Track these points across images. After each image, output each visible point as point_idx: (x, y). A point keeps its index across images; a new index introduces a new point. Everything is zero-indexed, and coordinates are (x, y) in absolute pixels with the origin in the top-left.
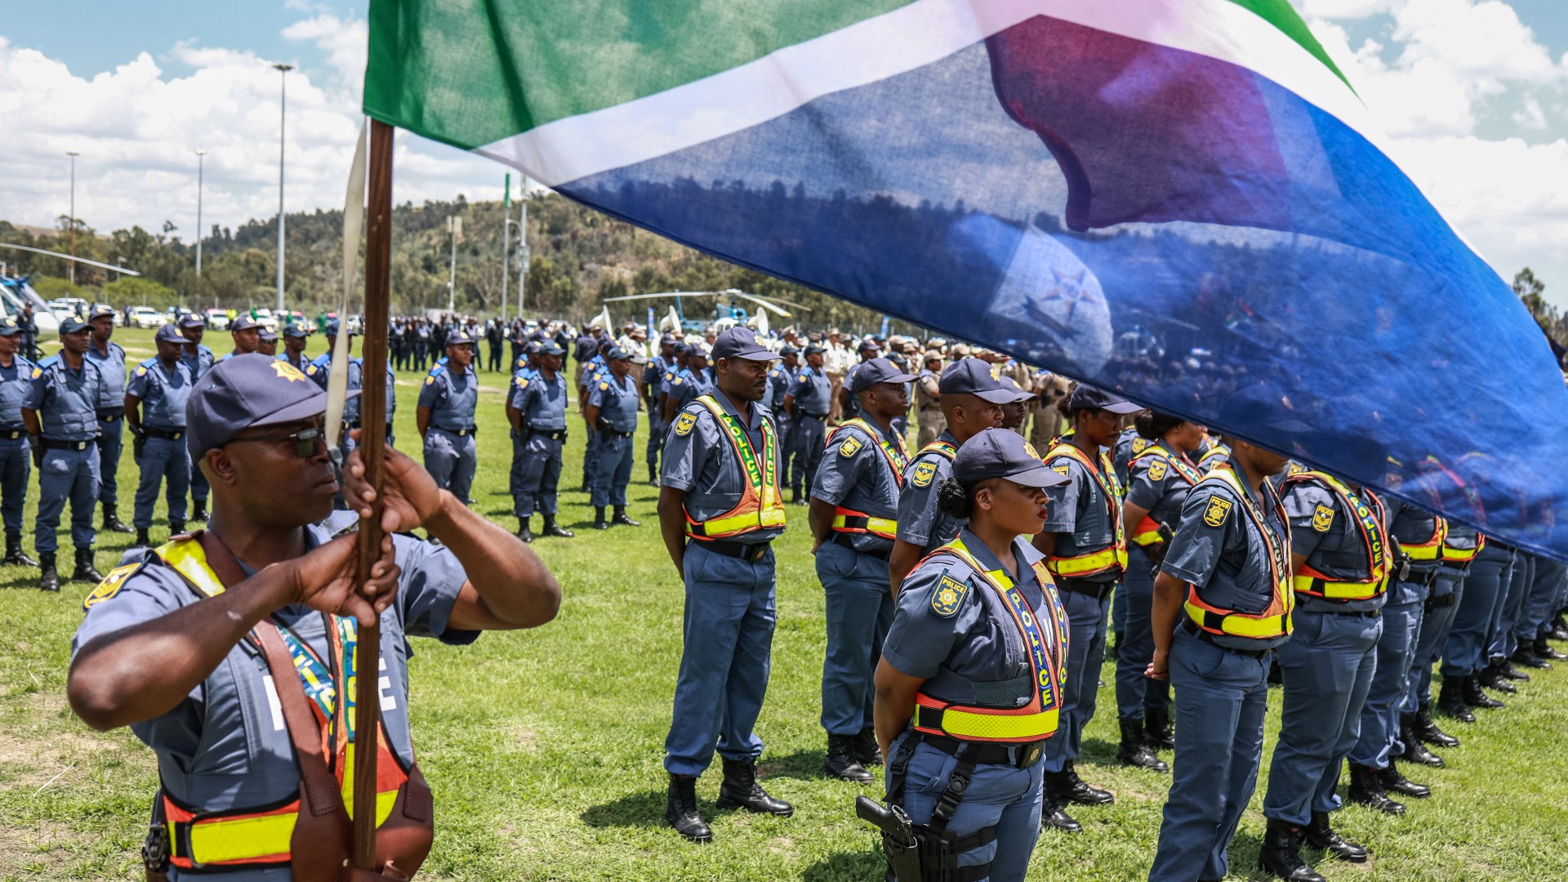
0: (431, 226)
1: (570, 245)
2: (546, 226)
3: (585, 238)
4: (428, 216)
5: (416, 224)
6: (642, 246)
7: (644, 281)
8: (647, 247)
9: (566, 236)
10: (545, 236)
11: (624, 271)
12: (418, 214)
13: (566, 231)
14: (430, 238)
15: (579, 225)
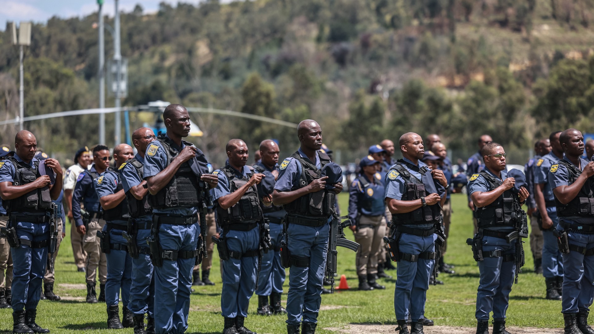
0: (165, 40)
1: (359, 57)
2: (327, 30)
3: (381, 46)
4: (163, 25)
5: (146, 38)
6: (464, 51)
8: (472, 53)
9: (352, 45)
10: (324, 46)
12: (149, 23)
13: (355, 35)
14: (163, 58)
15: (374, 26)
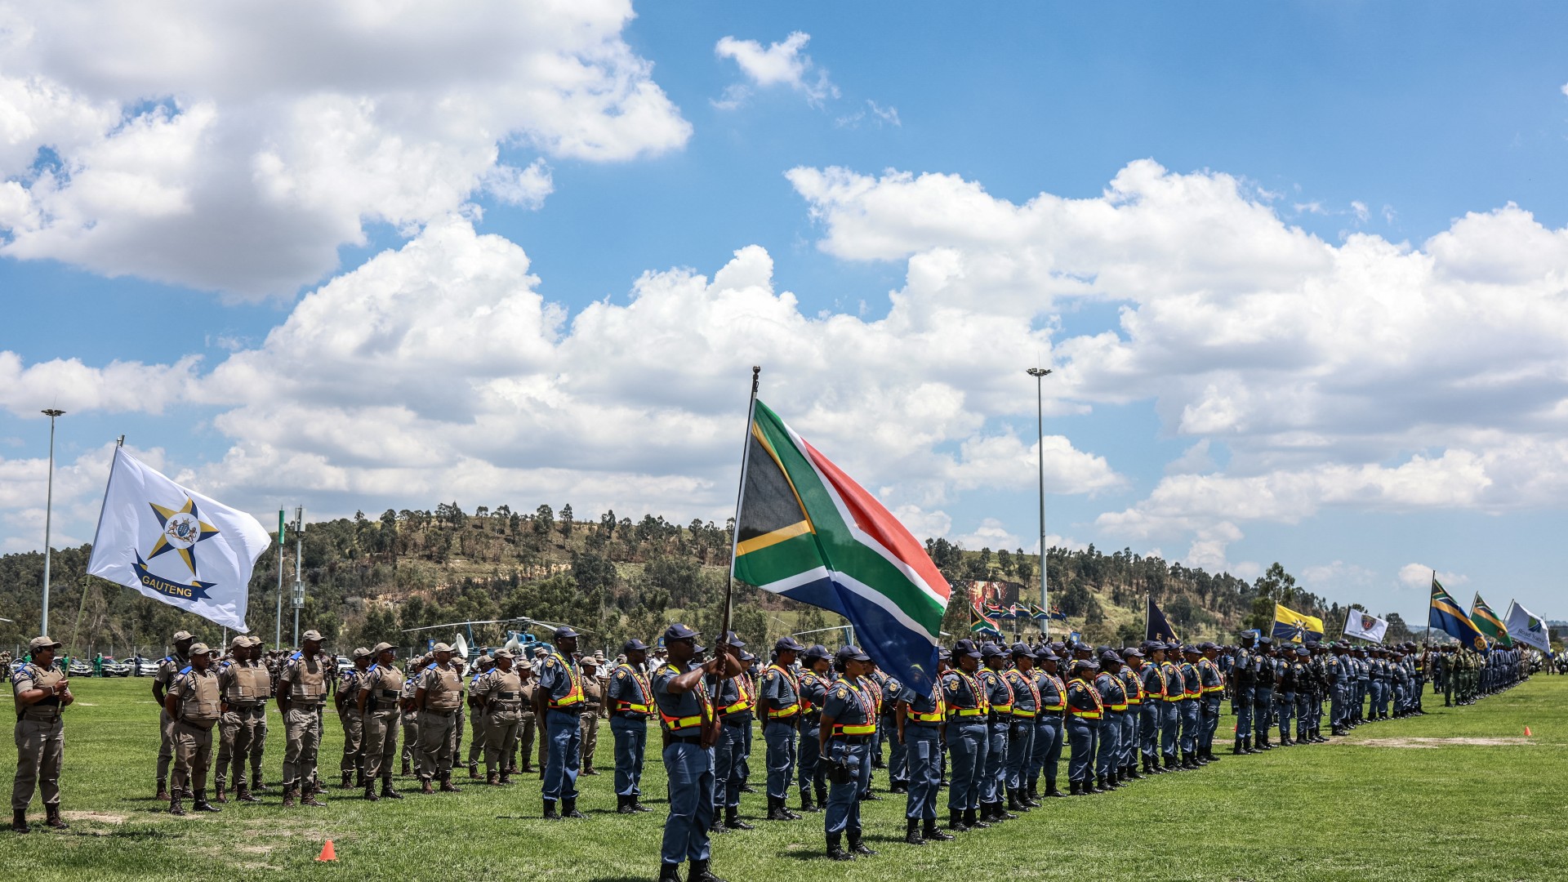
1: (328, 578)
3: (344, 571)
7: (412, 611)
8: (409, 577)
9: (323, 570)
11: (386, 602)
13: (323, 563)
